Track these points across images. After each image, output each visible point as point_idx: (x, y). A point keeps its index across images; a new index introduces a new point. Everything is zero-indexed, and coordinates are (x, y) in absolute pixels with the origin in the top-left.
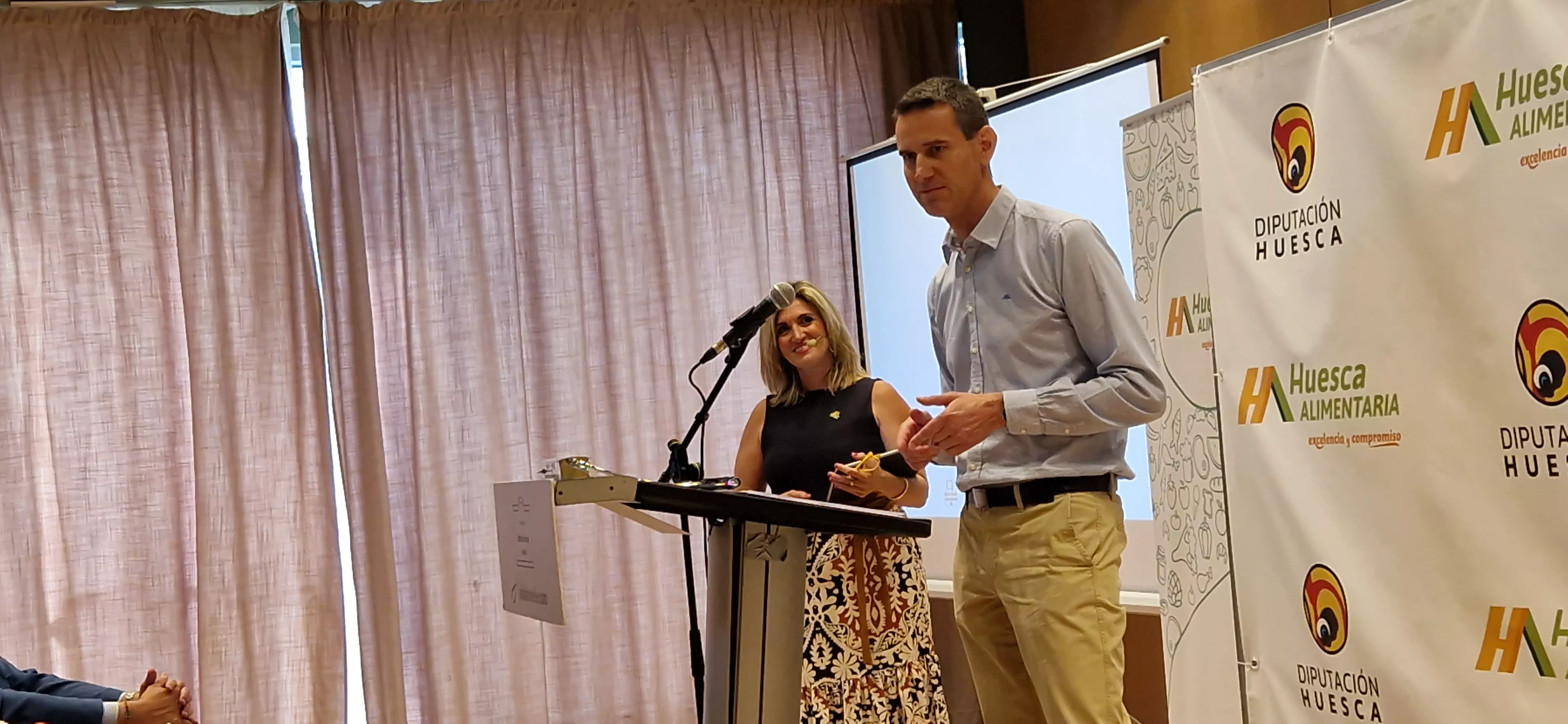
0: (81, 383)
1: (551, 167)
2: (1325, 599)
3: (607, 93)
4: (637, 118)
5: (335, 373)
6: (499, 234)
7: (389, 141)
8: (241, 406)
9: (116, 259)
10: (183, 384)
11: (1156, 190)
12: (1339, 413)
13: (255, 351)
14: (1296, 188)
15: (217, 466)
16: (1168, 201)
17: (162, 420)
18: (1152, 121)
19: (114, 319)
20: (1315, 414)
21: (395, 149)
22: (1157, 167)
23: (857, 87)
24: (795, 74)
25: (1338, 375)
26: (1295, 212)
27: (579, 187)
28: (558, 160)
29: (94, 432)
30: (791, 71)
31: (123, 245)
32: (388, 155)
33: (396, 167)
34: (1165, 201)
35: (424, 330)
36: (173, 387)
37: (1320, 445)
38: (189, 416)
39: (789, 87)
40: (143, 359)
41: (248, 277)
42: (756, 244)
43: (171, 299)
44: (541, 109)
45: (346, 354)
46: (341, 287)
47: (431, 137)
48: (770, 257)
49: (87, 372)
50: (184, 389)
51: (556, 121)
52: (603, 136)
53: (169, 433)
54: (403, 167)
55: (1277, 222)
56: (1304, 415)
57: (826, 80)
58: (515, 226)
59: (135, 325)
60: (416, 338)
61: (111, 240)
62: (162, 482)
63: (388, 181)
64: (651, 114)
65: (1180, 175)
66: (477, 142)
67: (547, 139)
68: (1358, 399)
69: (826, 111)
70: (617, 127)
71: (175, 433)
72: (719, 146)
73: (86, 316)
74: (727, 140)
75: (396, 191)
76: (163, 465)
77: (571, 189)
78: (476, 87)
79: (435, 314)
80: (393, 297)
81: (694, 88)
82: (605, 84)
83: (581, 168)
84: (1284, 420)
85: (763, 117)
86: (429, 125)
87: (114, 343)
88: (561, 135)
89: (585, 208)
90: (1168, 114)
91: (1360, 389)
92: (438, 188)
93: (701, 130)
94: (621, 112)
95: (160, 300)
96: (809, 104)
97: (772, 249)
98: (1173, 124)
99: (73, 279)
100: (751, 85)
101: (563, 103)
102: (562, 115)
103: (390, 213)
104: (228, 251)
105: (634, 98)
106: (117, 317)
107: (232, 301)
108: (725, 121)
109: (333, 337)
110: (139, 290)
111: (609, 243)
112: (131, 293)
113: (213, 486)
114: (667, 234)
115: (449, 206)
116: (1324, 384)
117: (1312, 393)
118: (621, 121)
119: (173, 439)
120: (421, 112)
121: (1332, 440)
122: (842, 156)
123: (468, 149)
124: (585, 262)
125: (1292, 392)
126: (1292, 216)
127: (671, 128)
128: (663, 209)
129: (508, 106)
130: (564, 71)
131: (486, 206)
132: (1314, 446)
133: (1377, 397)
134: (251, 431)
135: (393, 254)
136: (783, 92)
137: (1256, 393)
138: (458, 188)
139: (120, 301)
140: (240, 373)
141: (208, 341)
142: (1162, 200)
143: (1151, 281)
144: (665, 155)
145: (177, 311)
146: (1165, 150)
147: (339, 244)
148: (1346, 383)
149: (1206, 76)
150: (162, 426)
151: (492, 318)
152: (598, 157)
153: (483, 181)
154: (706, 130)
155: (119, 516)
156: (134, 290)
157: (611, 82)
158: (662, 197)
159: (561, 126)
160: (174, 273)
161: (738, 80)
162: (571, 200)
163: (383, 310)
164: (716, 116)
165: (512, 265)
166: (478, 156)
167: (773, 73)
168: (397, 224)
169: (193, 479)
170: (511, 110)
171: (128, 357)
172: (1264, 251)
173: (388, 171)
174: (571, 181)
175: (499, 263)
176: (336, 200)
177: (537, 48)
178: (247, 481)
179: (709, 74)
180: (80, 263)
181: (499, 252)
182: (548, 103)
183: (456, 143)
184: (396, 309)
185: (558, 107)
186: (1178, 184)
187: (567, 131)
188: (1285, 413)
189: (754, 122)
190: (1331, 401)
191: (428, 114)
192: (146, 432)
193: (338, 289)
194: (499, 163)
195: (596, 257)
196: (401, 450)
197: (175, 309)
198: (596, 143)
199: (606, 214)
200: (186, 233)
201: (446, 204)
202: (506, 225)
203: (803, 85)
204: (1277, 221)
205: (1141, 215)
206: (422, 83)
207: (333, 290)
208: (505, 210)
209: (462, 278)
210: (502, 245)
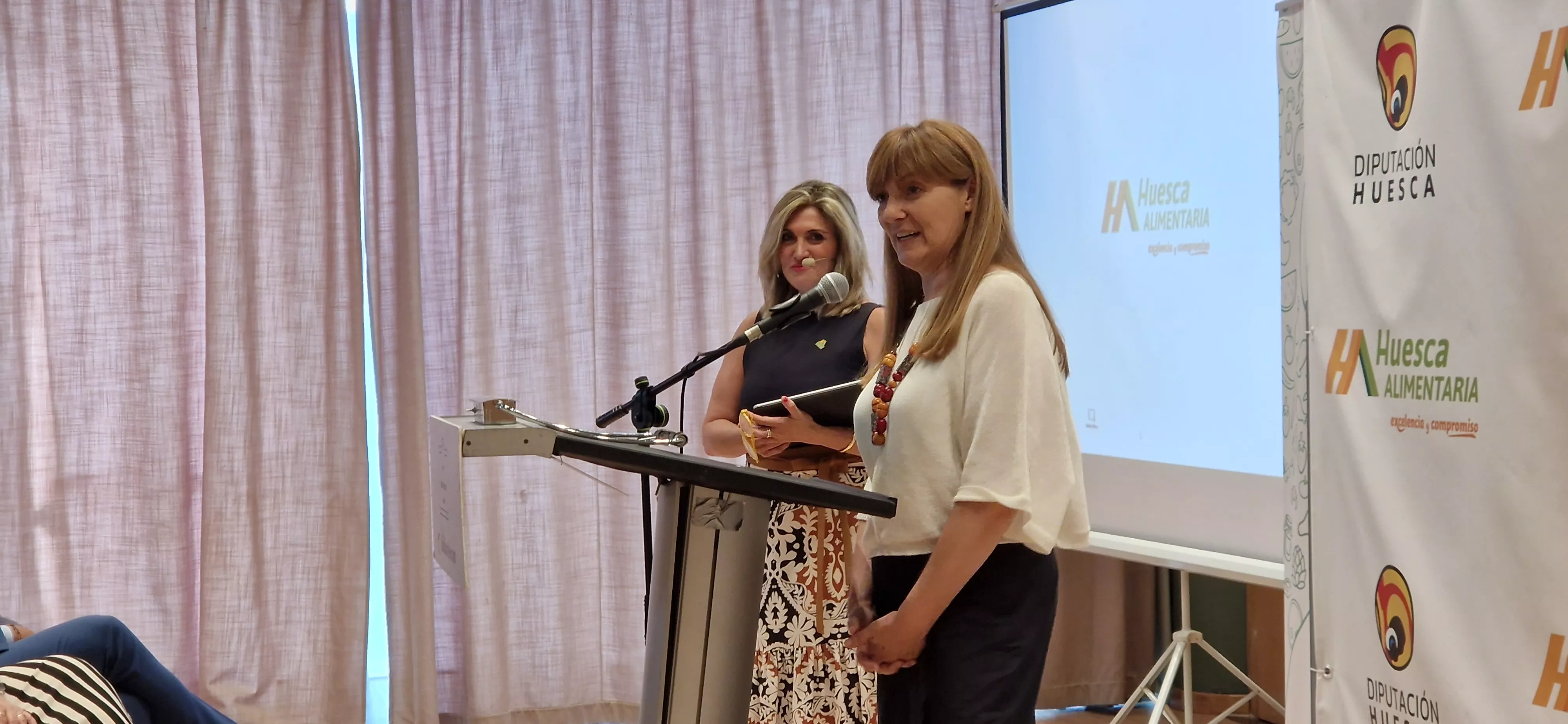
0: (82, 232)
2: (1395, 606)
5: (372, 236)
6: (575, 80)
8: (262, 269)
9: (126, 89)
10: (198, 239)
13: (282, 204)
15: (232, 337)
17: (171, 280)
19: (122, 159)
27: (674, 27)
29: (93, 289)
31: (136, 74)
35: (479, 190)
36: (186, 242)
37: (1402, 428)
38: (202, 276)
40: (153, 207)
41: (278, 118)
43: (189, 139)
45: (387, 214)
46: (384, 136)
49: (89, 220)
50: (198, 245)
53: (179, 295)
55: (1376, 163)
56: (1388, 390)
58: (595, 72)
59: (145, 168)
60: (469, 200)
61: (122, 67)
62: (167, 352)
63: (448, 12)
71: (185, 296)
73: (90, 154)
75: (456, 24)
76: (168, 332)
77: (664, 29)
79: (493, 172)
80: (445, 150)
84: (1369, 393)
87: (121, 186)
89: (679, 51)
92: (505, 23)
95: (175, 140)
99: (77, 110)
103: (447, 49)
104: (256, 86)
106: (125, 157)
107: (259, 145)
109: (372, 194)
110: (151, 128)
111: (705, 96)
112: (142, 131)
113: (227, 360)
115: (516, 45)
119: (183, 302)
124: (675, 115)
126: (1391, 157)
128: (774, 57)
131: (561, 46)
135: (448, 99)
138: (529, 24)
139: (129, 139)
140: (264, 229)
141: (227, 191)
145: (195, 153)
147: (385, 84)
150: (171, 287)
151: (560, 180)
153: (559, 16)
155: (117, 388)
156: (145, 127)
158: (773, 43)
160: (193, 108)
162: (663, 43)
163: (432, 165)
165: (587, 117)
168: (454, 63)
169: (204, 350)
171: (135, 205)
172: (1361, 193)
173: (448, 1)
174: (665, 20)
175: (572, 115)
176: (384, 31)
178: (265, 356)
180: (87, 91)
181: (572, 101)
184: (448, 164)
188: (1370, 388)
192: (153, 293)
193: (382, 140)
195: (689, 111)
196: (445, 330)
197: (193, 150)
199: (705, 61)
200: (208, 64)
201: (513, 42)
202: (583, 69)
204: (1376, 159)
205: (1291, 120)
207: (374, 137)
208: (583, 52)
209: (526, 131)
210: (577, 93)
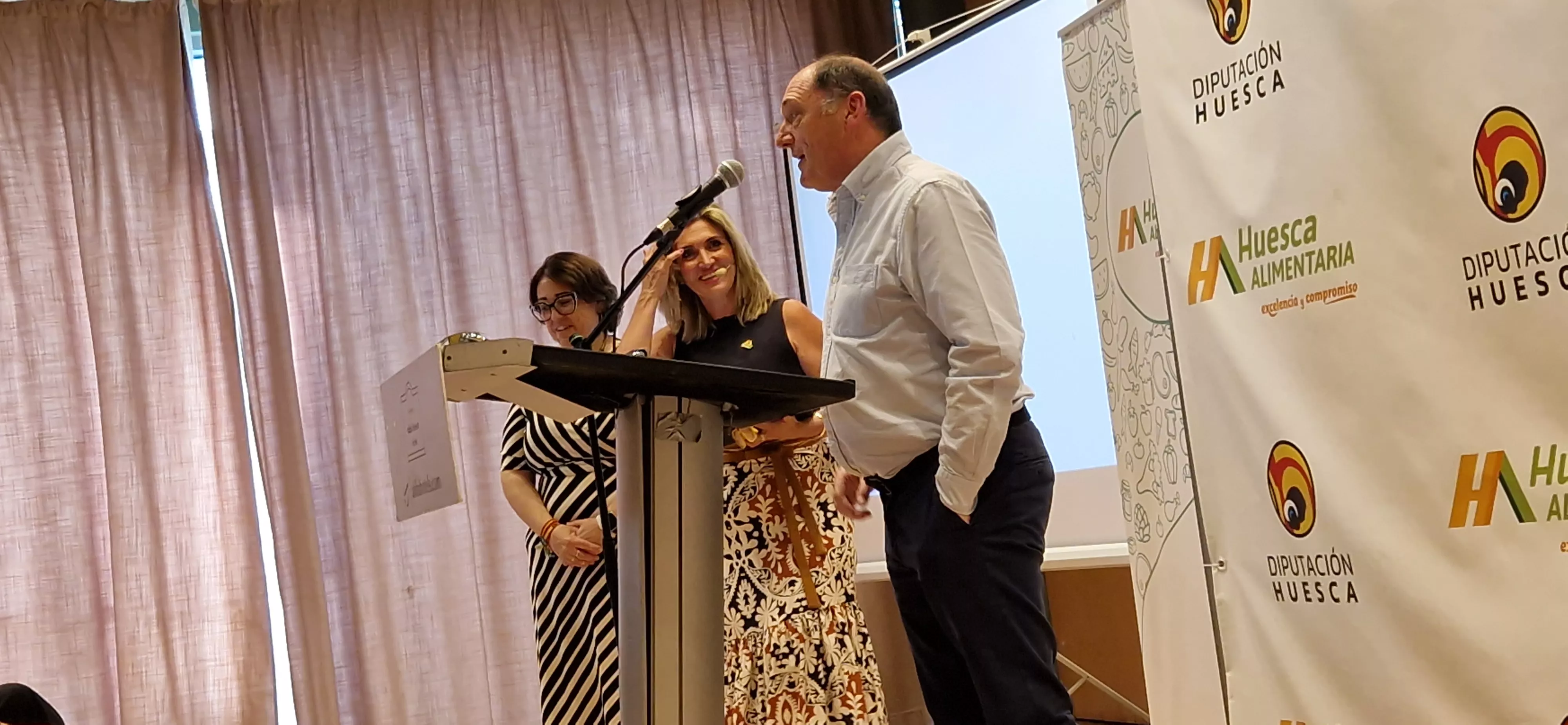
1: (470, 147)
2: (1290, 479)
3: (525, 68)
4: (559, 94)
5: (252, 372)
6: (418, 219)
7: (298, 129)
8: (153, 412)
9: (14, 262)
10: (92, 391)
11: (1099, 98)
12: (1291, 273)
14: (1233, 39)
15: (130, 475)
16: (1112, 107)
17: (69, 428)
19: (15, 325)
20: (1266, 280)
21: (305, 135)
22: (1098, 73)
23: (789, 52)
24: (723, 42)
25: (1288, 231)
26: (1233, 65)
27: (502, 168)
28: (477, 140)
30: (719, 39)
31: (22, 247)
32: (298, 142)
33: (307, 154)
34: (1109, 107)
35: (344, 323)
36: (80, 394)
37: (1273, 313)
38: (98, 424)
39: (717, 56)
40: (47, 365)
41: (154, 277)
43: (75, 301)
44: (457, 88)
45: (262, 352)
46: (253, 283)
47: (342, 120)
50: (92, 396)
51: (473, 101)
52: (524, 113)
53: (78, 443)
54: (314, 154)
55: (1215, 80)
56: (1255, 282)
57: (756, 46)
58: (436, 211)
59: (38, 331)
60: (336, 333)
62: (71, 495)
63: (300, 169)
64: (573, 89)
65: (1120, 79)
66: (392, 125)
67: (465, 119)
68: (1310, 254)
69: (757, 78)
70: (538, 102)
71: (84, 443)
72: (647, 120)
74: (655, 113)
75: (308, 180)
76: (71, 477)
77: (492, 170)
78: (387, 69)
79: (355, 307)
80: (310, 292)
81: (618, 62)
82: (523, 59)
83: (501, 148)
84: (1235, 292)
85: (692, 87)
86: (340, 111)
87: (16, 350)
88: (480, 115)
89: (508, 190)
91: (1311, 243)
92: (351, 175)
93: (627, 104)
94: (542, 89)
95: (63, 303)
96: (739, 72)
100: (677, 55)
101: (480, 81)
102: (480, 93)
103: (302, 203)
104: (133, 249)
105: (553, 74)
106: (18, 323)
107: (141, 301)
108: (651, 93)
109: (247, 336)
110: (40, 293)
111: (536, 226)
112: (32, 297)
113: (127, 496)
114: (596, 213)
115: (364, 193)
116: (1273, 245)
117: (1261, 257)
118: (542, 97)
119: (83, 449)
120: (330, 96)
121: (1285, 304)
123: (382, 131)
124: (511, 246)
125: (1241, 260)
126: (1231, 69)
127: (596, 104)
128: (591, 187)
129: (422, 87)
130: (480, 47)
131: (404, 192)
132: (1268, 314)
133: (1329, 249)
134: (165, 439)
135: (308, 246)
136: (711, 61)
137: (1204, 268)
138: (373, 174)
139: (21, 306)
140: (151, 377)
141: (114, 344)
142: (1106, 107)
143: (1099, 196)
144: (592, 134)
145: (82, 314)
146: (1106, 53)
147: (250, 238)
148: (1297, 238)
150: (70, 436)
151: (415, 309)
152: (520, 135)
153: (400, 165)
154: (632, 104)
155: (28, 534)
156: (34, 293)
157: (530, 57)
158: (590, 175)
159: (479, 105)
160: (77, 274)
161: (663, 50)
162: (494, 182)
163: (300, 306)
164: (642, 88)
165: (434, 254)
166: (395, 140)
167: (700, 42)
169: (105, 492)
170: (426, 91)
171: (31, 364)
172: (1204, 113)
173: (299, 159)
174: (492, 161)
175: (420, 252)
176: (244, 192)
177: (450, 24)
178: (162, 491)
179: (633, 43)
181: (420, 240)
182: (464, 81)
183: (369, 126)
184: (313, 303)
185: (475, 86)
186: (1121, 86)
187: (486, 109)
188: (1236, 285)
189: (683, 94)
190: (1282, 261)
191: (338, 97)
192: (53, 443)
193: (252, 286)
194: (415, 146)
195: (523, 241)
196: (325, 452)
197: (77, 311)
198: (517, 122)
199: (531, 194)
200: (87, 232)
201: (361, 191)
202: (425, 210)
203: (732, 53)
204: (1215, 78)
205: (1085, 128)
206: (330, 65)
207: (244, 286)
208: (424, 196)
209: (381, 268)
210: (422, 234)
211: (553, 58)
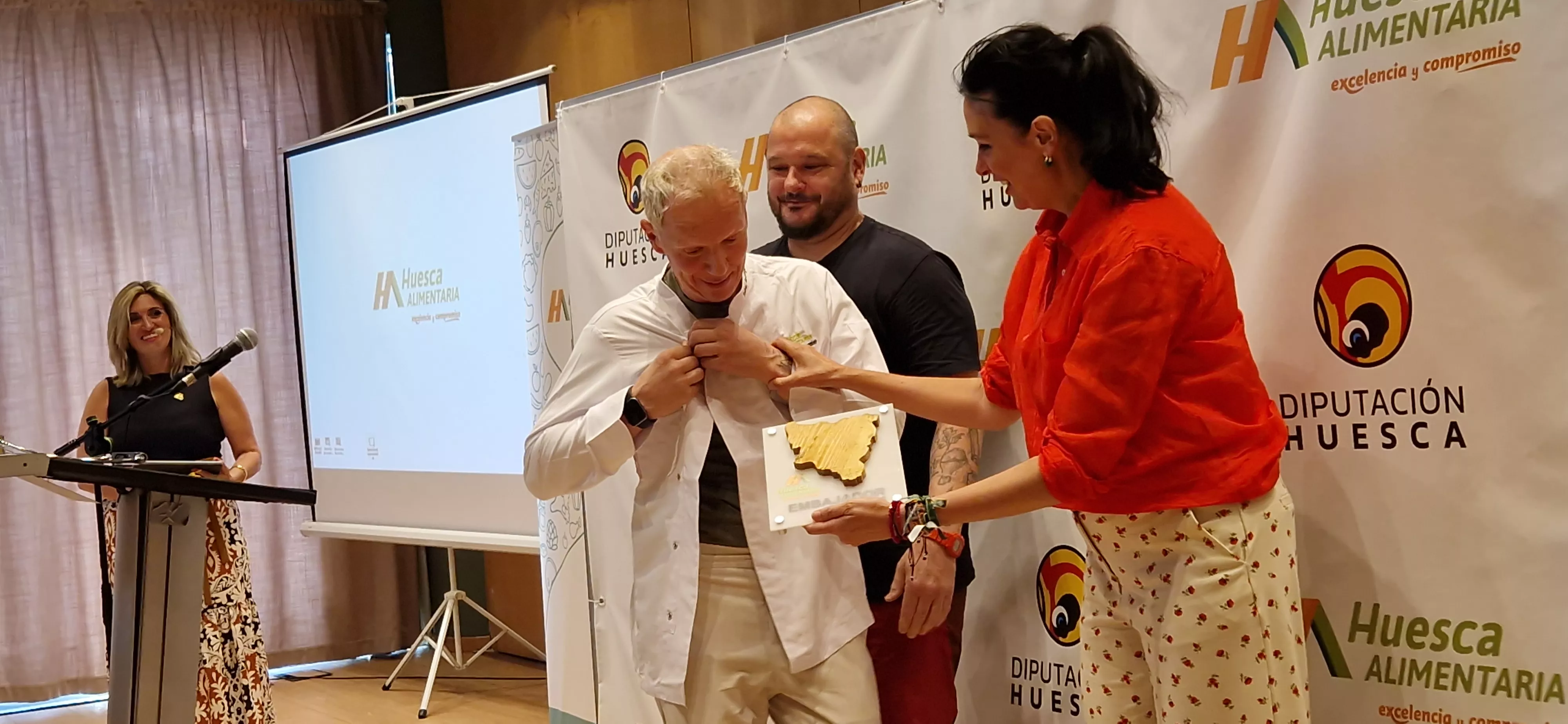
3: (57, 82)
4: (87, 107)
11: (541, 198)
14: (637, 210)
16: (550, 208)
18: (537, 139)
22: (541, 178)
23: (294, 87)
24: (237, 74)
26: (636, 230)
27: (31, 168)
28: (9, 142)
30: (233, 70)
34: (547, 208)
39: (231, 85)
42: (200, 225)
48: (213, 236)
51: (8, 108)
52: (54, 121)
55: (622, 238)
57: (266, 80)
64: (100, 103)
65: (559, 187)
69: (266, 108)
70: (68, 116)
72: (164, 136)
77: (22, 170)
81: (142, 83)
82: (56, 75)
83: (32, 150)
85: (207, 109)
88: (13, 120)
89: (36, 186)
90: (549, 134)
93: (148, 120)
94: (71, 101)
96: (250, 99)
97: (215, 229)
98: (553, 143)
100: (196, 81)
101: (14, 90)
102: (14, 102)
105: (82, 89)
108: (170, 113)
111: (59, 219)
114: (115, 213)
118: (72, 109)
122: (280, 148)
124: (35, 235)
126: (634, 233)
127: (119, 117)
128: (111, 191)
130: (16, 61)
136: (225, 88)
142: (545, 207)
143: (536, 274)
144: (114, 142)
146: (547, 165)
149: (567, 111)
152: (49, 141)
154: (152, 121)
157: (62, 73)
158: (111, 180)
159: (13, 111)
161: (183, 75)
162: (22, 180)
164: (162, 108)
167: (217, 73)
172: (612, 260)
174: (22, 162)
179: (156, 69)
185: (10, 95)
186: (558, 194)
187: (19, 116)
189: (198, 115)
195: (46, 232)
198: (47, 129)
199: (57, 193)
203: (244, 82)
204: (622, 235)
205: (529, 218)
211: (83, 76)
